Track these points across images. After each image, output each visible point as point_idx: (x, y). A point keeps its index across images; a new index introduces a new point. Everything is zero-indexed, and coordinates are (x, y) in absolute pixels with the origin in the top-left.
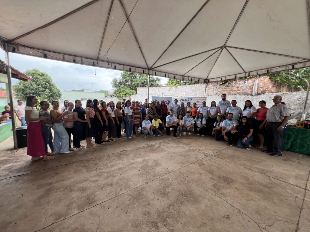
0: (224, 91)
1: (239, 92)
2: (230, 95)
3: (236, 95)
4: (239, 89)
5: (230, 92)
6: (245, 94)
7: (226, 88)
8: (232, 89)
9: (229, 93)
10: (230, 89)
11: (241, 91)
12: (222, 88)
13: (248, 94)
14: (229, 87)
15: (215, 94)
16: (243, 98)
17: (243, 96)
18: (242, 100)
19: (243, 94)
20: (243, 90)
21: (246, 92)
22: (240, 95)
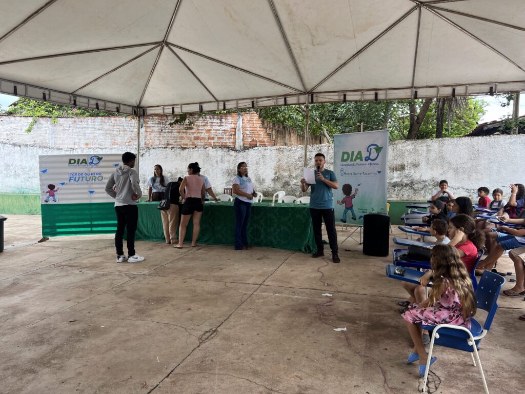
0: (182, 138)
1: (212, 141)
2: (197, 149)
4: (212, 135)
5: (196, 142)
6: (224, 147)
7: (186, 133)
8: (199, 135)
9: (193, 144)
10: (195, 135)
11: (216, 140)
12: (179, 132)
13: (229, 147)
14: (193, 130)
15: (163, 146)
16: (221, 157)
17: (220, 152)
18: (219, 159)
19: (220, 147)
20: (219, 138)
21: (226, 143)
22: (214, 149)
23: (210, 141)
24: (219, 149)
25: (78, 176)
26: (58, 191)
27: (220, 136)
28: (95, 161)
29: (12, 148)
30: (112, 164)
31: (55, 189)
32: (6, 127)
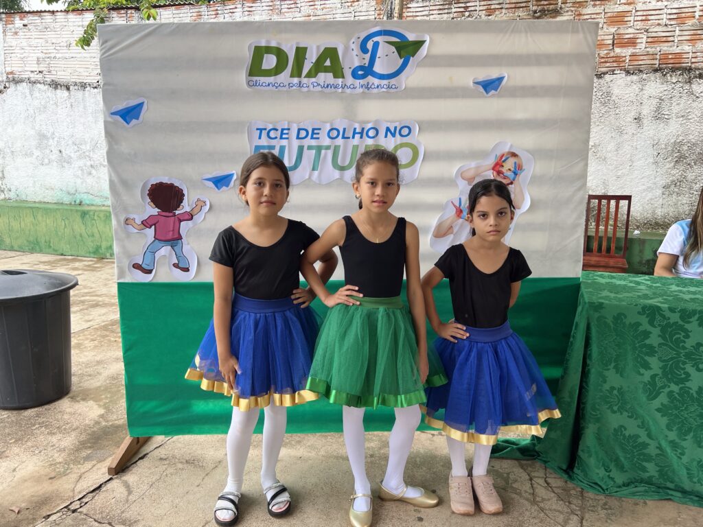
1: (626, 52)
3: (608, 77)
4: (629, 32)
6: (673, 70)
11: (642, 46)
13: (690, 70)
16: (655, 102)
17: (655, 86)
18: (647, 110)
19: (656, 71)
20: (655, 41)
21: (679, 55)
22: (635, 78)
23: (618, 50)
24: (652, 76)
25: (296, 143)
26: (199, 218)
27: (659, 31)
28: (386, 60)
29: (50, 92)
30: (467, 77)
31: (186, 207)
32: (34, 42)
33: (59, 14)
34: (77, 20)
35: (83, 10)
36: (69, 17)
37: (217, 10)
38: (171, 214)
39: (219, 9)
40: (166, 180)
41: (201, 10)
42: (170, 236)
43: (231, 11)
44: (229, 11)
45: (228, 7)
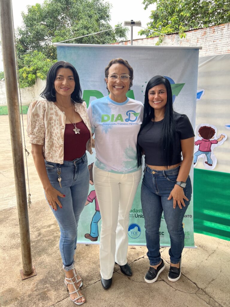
26: (220, 143)
33: (145, 39)
34: (152, 41)
35: (154, 37)
36: (148, 40)
37: (214, 29)
38: (208, 140)
39: (215, 29)
40: (208, 125)
41: (206, 30)
42: (206, 150)
43: (222, 29)
44: (220, 29)
45: (220, 28)
